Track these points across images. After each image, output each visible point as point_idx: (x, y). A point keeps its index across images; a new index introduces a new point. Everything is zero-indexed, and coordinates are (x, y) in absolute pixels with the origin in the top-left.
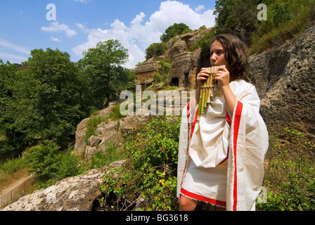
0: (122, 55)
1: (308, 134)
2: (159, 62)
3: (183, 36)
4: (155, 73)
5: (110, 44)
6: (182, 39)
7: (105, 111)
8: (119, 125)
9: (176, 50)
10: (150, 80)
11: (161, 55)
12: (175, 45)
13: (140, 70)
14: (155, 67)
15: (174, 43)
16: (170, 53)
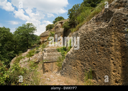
0: (34, 29)
1: (81, 65)
2: (50, 32)
3: (60, 22)
4: (48, 36)
5: (29, 25)
6: (60, 23)
7: (26, 53)
8: (30, 60)
9: (57, 27)
10: (46, 40)
11: (52, 29)
12: (57, 25)
13: (42, 35)
14: (48, 34)
15: (56, 24)
16: (55, 28)
